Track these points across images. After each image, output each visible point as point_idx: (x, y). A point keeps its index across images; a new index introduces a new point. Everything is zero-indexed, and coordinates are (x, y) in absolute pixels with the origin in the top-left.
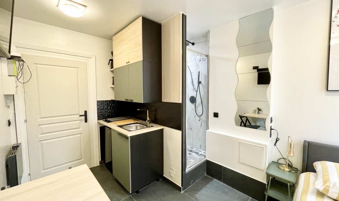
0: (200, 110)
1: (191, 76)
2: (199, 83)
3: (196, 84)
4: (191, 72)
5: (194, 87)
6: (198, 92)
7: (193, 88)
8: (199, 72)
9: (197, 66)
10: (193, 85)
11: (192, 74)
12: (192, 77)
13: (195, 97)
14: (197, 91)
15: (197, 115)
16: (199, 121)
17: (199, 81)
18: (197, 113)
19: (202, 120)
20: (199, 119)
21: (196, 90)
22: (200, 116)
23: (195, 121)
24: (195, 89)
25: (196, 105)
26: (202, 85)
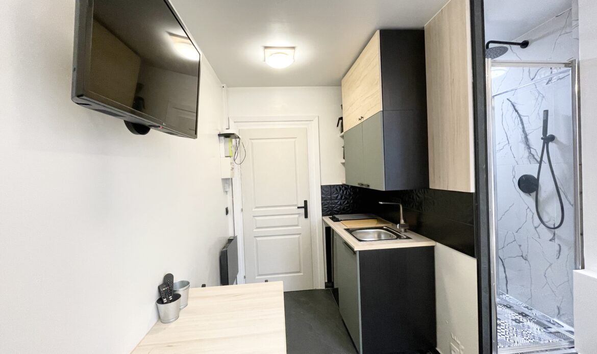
0: (552, 212)
1: (520, 126)
2: (548, 139)
3: (537, 143)
4: (520, 116)
5: (530, 152)
6: (545, 165)
7: (527, 154)
8: (546, 112)
9: (540, 99)
10: (529, 147)
11: (525, 119)
12: (523, 128)
13: (536, 177)
14: (540, 163)
15: (542, 225)
16: (551, 240)
17: (549, 133)
18: (545, 219)
19: (560, 238)
20: (551, 236)
21: (539, 160)
22: (555, 228)
23: (538, 239)
24: (536, 157)
25: (541, 199)
26: (558, 143)
